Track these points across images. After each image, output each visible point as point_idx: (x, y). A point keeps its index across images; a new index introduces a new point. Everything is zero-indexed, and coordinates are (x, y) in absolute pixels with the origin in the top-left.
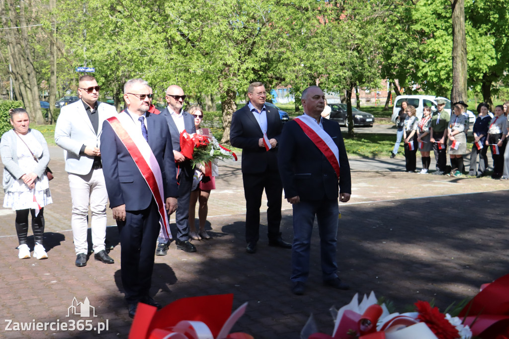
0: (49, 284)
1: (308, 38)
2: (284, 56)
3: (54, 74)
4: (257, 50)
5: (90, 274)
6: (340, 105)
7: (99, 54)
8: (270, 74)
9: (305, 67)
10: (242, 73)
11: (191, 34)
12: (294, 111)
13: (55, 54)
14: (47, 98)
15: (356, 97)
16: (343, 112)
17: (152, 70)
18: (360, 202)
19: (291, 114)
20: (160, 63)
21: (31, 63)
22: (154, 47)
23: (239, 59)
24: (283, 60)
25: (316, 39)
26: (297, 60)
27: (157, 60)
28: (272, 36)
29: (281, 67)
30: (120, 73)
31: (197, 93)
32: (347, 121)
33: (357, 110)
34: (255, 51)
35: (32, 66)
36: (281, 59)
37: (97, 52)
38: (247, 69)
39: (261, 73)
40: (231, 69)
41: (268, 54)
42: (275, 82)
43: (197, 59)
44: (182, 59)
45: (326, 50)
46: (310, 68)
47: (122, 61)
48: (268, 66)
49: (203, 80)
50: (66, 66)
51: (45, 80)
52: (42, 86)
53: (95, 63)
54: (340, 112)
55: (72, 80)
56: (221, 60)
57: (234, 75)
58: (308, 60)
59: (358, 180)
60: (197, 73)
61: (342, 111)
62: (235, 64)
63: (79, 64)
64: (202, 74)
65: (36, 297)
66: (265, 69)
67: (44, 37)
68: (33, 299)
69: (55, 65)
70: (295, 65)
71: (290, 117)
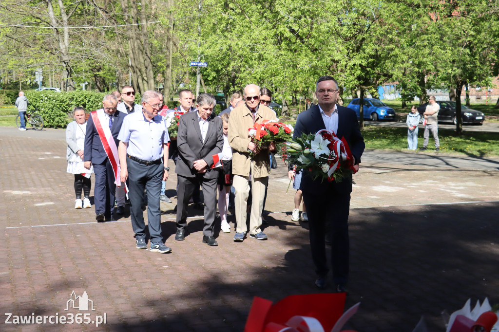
0: (161, 268)
1: (418, 35)
2: (393, 53)
3: (169, 68)
4: (366, 47)
5: (199, 261)
6: (448, 102)
7: (212, 49)
8: (377, 70)
9: (413, 64)
10: (349, 69)
11: (300, 30)
12: (401, 107)
13: (171, 48)
14: (162, 90)
15: (465, 95)
16: (452, 109)
17: (261, 66)
18: (467, 201)
19: (397, 110)
20: (269, 58)
21: (149, 57)
22: (264, 43)
23: (347, 55)
24: (391, 56)
25: (426, 37)
26: (405, 58)
27: (266, 56)
28: (381, 32)
29: (389, 64)
30: (230, 69)
31: (304, 88)
32: (455, 119)
33: (467, 108)
34: (364, 47)
35: (149, 60)
36: (390, 55)
37: (210, 47)
38: (354, 65)
39: (368, 69)
40: (339, 65)
41: (377, 51)
42: (383, 78)
43: (306, 55)
44: (290, 55)
45: (436, 48)
46: (419, 66)
47: (234, 55)
48: (377, 63)
49: (310, 76)
50: (180, 60)
51: (161, 73)
52: (158, 79)
53: (208, 59)
54: (449, 110)
55: (185, 73)
56: (329, 56)
57: (342, 71)
58: (417, 56)
59: (466, 179)
60: (305, 69)
61: (450, 109)
62: (343, 60)
63: (192, 59)
64: (309, 70)
65: (149, 280)
66: (373, 66)
67: (161, 33)
68: (147, 282)
69: (171, 60)
70: (403, 62)
71: (396, 113)
